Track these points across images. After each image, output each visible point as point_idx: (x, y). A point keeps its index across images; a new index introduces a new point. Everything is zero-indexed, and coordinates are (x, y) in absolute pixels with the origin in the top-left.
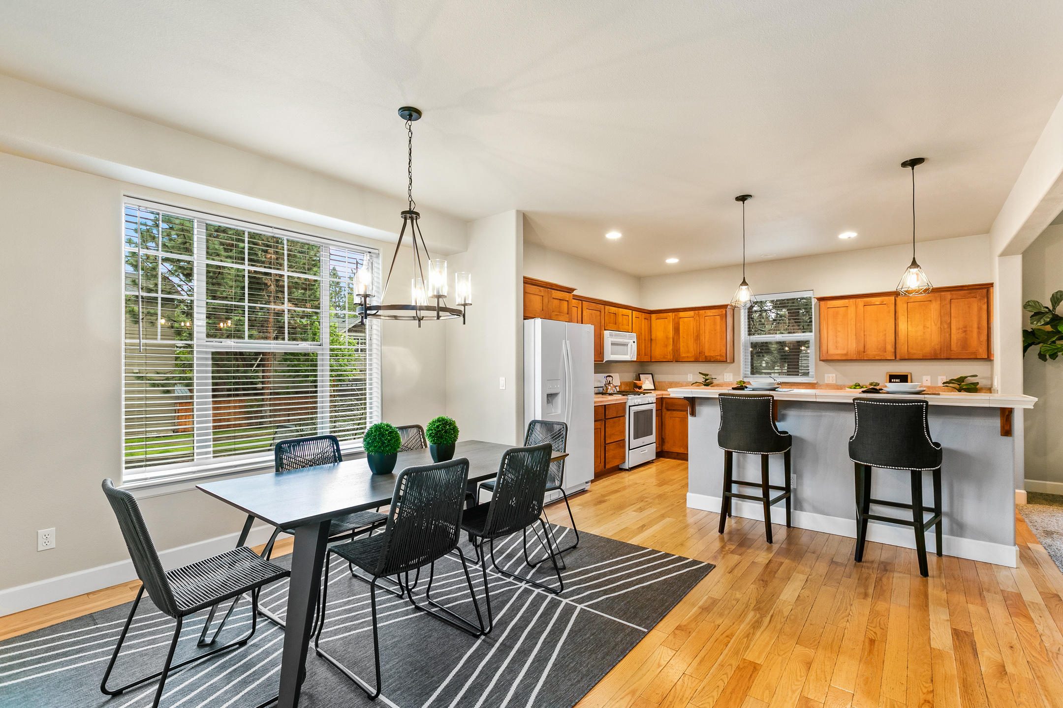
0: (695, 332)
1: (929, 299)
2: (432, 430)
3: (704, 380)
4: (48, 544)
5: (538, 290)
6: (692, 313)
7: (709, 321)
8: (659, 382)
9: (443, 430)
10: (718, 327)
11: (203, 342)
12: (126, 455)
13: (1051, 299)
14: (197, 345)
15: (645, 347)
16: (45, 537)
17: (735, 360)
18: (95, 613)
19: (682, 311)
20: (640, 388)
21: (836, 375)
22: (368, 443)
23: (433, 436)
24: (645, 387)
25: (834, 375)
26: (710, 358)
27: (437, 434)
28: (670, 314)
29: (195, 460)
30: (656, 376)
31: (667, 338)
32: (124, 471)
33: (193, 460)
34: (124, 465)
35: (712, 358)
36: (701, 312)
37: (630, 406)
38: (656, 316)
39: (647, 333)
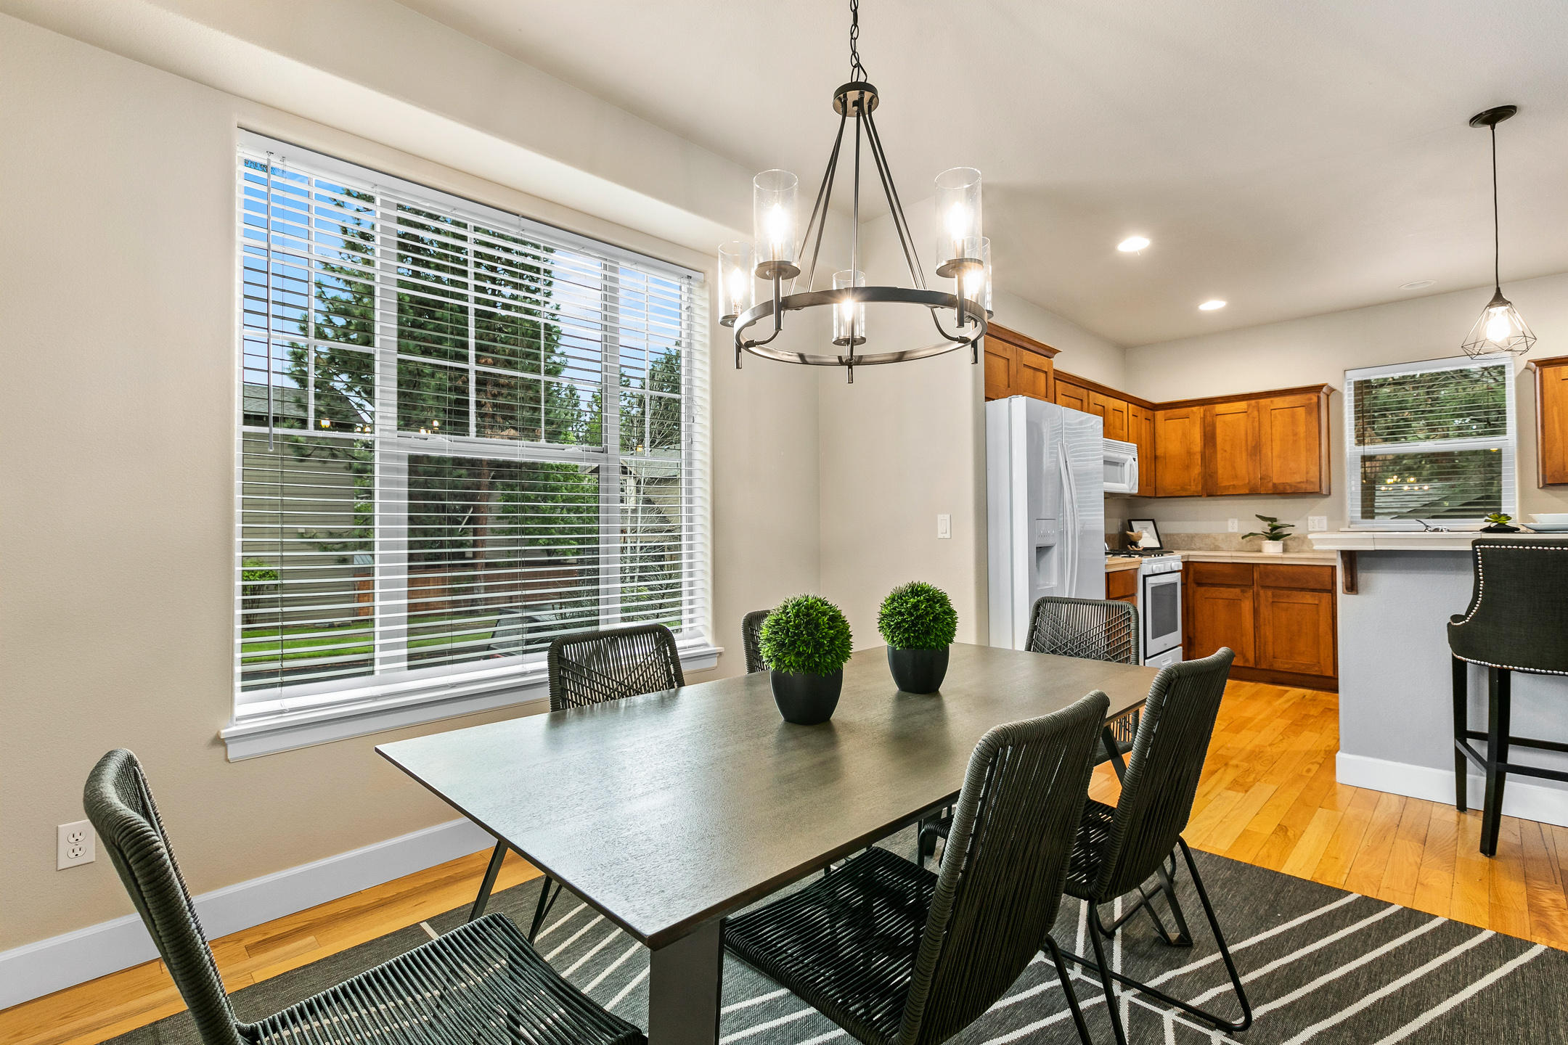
0: (1250, 438)
2: (900, 614)
3: (1268, 529)
4: (80, 853)
5: (1001, 348)
6: (1242, 405)
7: (1279, 417)
8: (1166, 535)
9: (927, 614)
10: (1302, 430)
11: (394, 436)
12: (243, 662)
14: (381, 443)
15: (1147, 470)
16: (73, 840)
17: (1332, 491)
18: (162, 1021)
19: (1222, 403)
20: (1135, 544)
22: (781, 645)
23: (906, 630)
24: (1144, 543)
26: (1285, 488)
27: (914, 624)
28: (1195, 409)
29: (377, 673)
30: (1158, 525)
31: (1189, 453)
32: (239, 695)
33: (372, 673)
34: (238, 684)
35: (1288, 487)
36: (1263, 402)
37: (1145, 577)
38: (1165, 414)
39: (1148, 446)
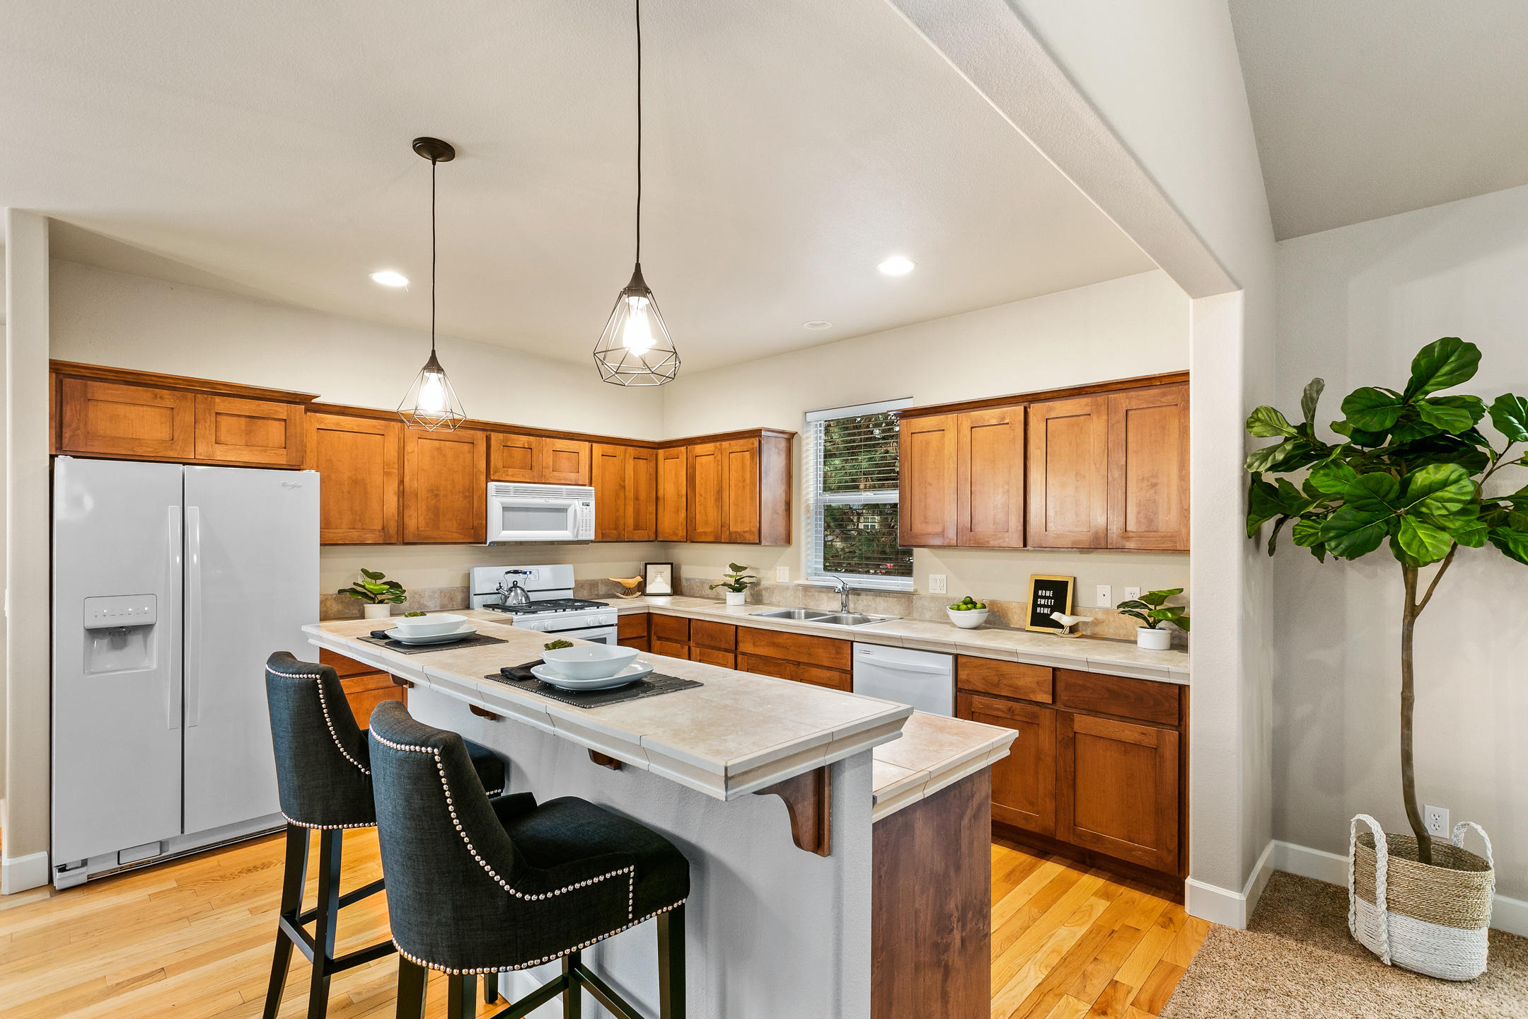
0: (715, 483)
1: (1087, 410)
3: (734, 579)
6: (712, 447)
7: (736, 462)
10: (749, 476)
13: (1302, 401)
15: (637, 512)
17: (792, 541)
19: (699, 443)
21: (947, 577)
24: (652, 588)
25: (944, 577)
26: (736, 537)
28: (682, 448)
31: (678, 495)
35: (739, 536)
36: (724, 444)
38: (665, 453)
